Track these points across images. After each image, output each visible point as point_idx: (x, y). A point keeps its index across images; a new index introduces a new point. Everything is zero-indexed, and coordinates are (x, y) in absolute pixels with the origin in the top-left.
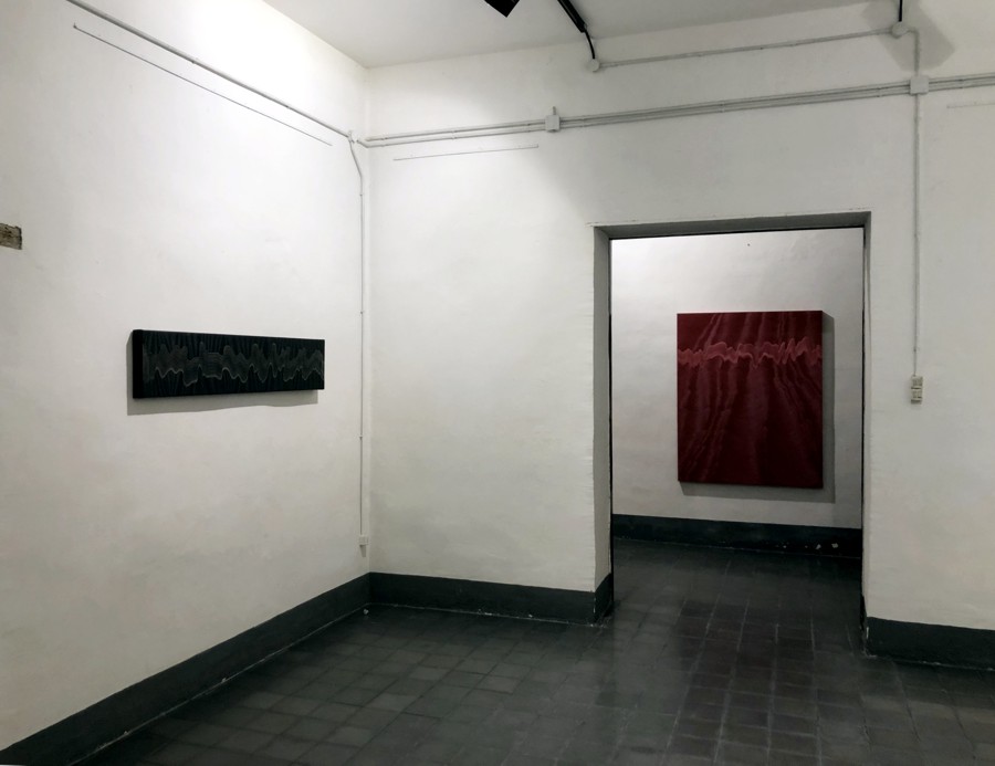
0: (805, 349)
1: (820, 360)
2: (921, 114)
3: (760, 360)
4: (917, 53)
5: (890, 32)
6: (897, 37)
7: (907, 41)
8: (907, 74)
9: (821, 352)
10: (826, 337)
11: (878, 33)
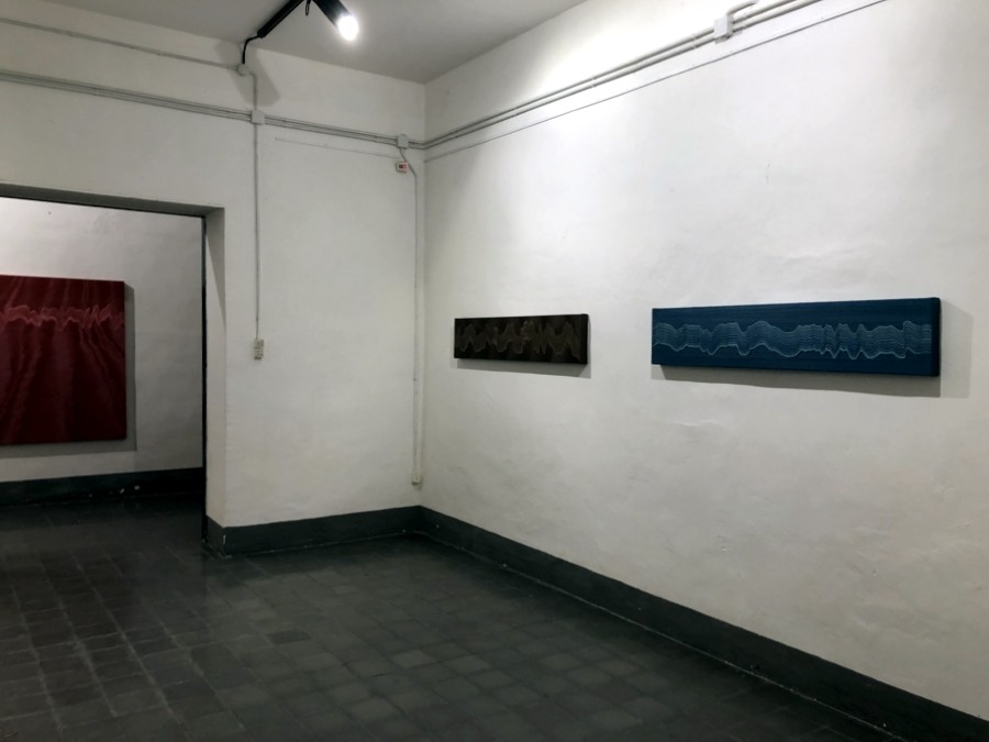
0: (109, 315)
1: (123, 326)
2: (259, 139)
3: (65, 324)
4: (255, 91)
5: (236, 69)
6: (241, 75)
7: (248, 80)
8: (249, 107)
9: (123, 318)
10: (127, 305)
11: (228, 67)
